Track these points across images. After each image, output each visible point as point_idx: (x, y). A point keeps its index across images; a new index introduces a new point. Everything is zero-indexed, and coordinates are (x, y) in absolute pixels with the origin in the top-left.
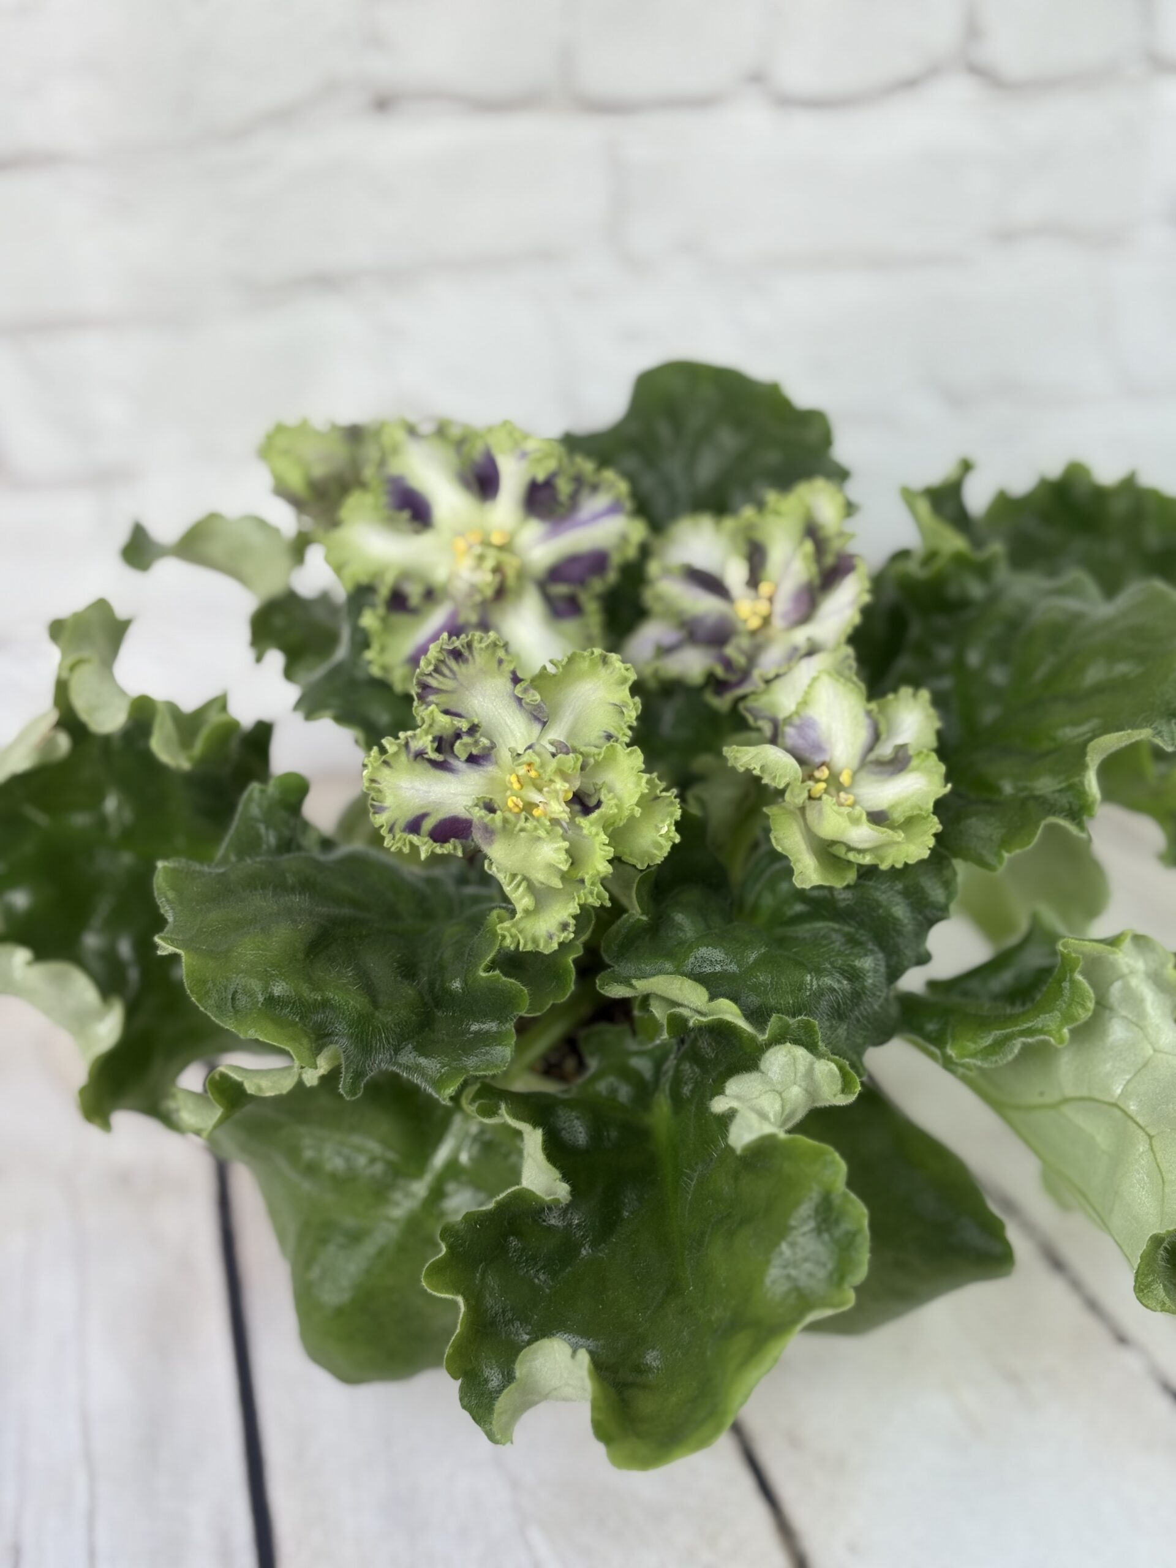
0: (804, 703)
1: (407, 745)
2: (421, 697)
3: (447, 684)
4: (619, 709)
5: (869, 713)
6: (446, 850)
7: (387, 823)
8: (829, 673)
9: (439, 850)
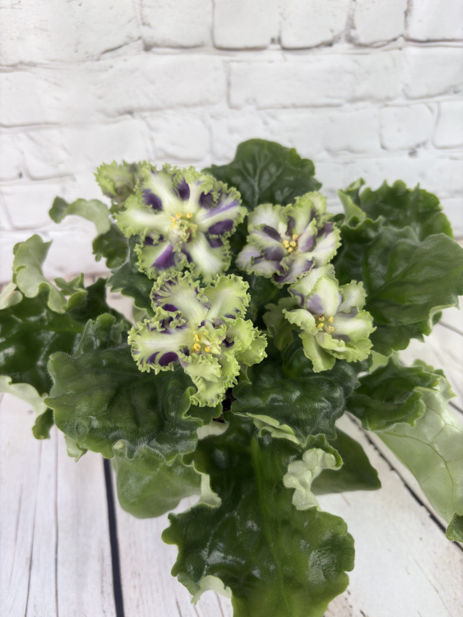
0: (315, 290)
1: (148, 324)
2: (154, 299)
3: (166, 294)
4: (242, 300)
5: (340, 292)
6: (167, 370)
7: (139, 360)
8: (325, 277)
9: (163, 370)
